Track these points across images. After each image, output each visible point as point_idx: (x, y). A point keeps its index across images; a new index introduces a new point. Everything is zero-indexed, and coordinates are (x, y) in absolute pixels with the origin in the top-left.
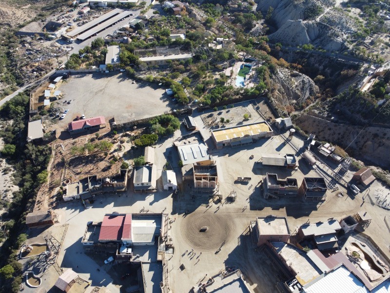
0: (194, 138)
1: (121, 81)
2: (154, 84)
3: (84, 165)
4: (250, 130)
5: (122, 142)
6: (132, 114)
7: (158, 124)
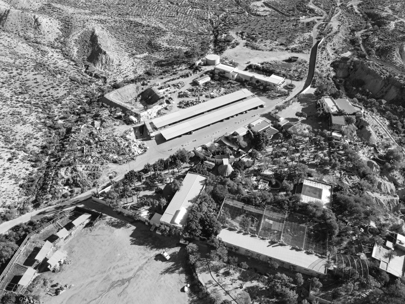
1: (167, 271)
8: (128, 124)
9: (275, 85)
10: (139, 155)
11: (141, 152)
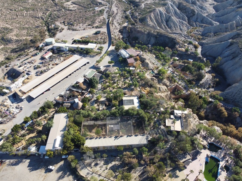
8: (3, 95)
9: (92, 49)
10: (18, 113)
11: (18, 111)
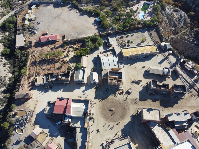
0: (110, 52)
1: (70, 10)
2: (90, 14)
3: (47, 65)
4: (145, 50)
5: (69, 52)
6: (75, 33)
7: (90, 42)
